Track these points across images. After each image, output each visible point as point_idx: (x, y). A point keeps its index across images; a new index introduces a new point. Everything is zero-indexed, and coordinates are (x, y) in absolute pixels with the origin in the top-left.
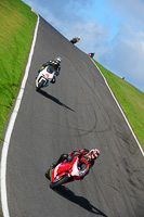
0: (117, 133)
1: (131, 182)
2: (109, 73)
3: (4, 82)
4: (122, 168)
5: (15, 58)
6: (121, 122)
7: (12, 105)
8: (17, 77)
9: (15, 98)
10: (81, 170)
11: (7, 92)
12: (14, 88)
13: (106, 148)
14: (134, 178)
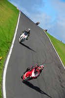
0: (56, 64)
1: (62, 86)
2: (52, 37)
3: (5, 41)
4: (58, 80)
5: (10, 30)
6: (57, 59)
7: (8, 51)
8: (10, 39)
9: (9, 48)
10: (36, 74)
11: (6, 45)
12: (9, 44)
13: (51, 71)
14: (63, 84)
